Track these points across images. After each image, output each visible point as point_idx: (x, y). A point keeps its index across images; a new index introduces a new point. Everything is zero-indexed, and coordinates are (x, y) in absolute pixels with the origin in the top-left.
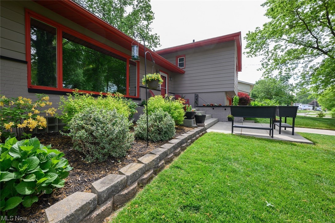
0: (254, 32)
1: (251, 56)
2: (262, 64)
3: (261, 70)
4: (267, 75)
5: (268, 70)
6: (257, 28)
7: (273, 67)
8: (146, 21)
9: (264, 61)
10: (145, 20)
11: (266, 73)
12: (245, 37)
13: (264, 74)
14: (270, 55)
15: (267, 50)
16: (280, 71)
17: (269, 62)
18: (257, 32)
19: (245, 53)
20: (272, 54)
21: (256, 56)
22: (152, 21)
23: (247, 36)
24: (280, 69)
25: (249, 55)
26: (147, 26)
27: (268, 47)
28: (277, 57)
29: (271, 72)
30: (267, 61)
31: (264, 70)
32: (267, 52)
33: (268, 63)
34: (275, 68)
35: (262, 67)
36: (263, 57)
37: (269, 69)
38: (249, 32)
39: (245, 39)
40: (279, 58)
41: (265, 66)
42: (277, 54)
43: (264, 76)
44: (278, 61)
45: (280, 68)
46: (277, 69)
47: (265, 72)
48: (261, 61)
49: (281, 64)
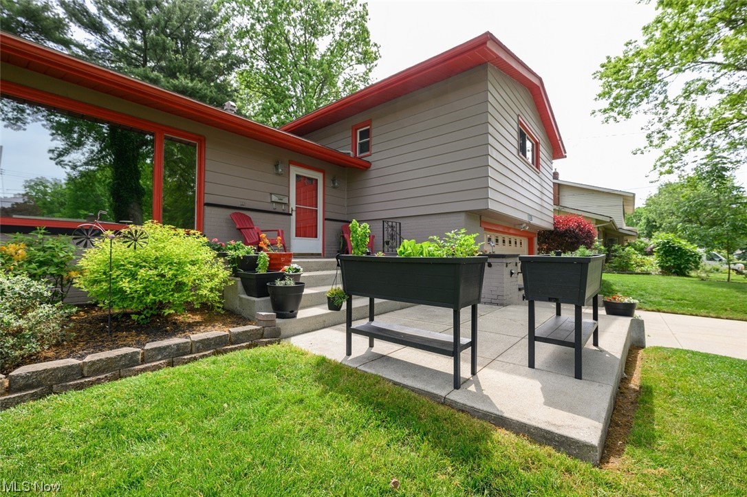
0: (621, 56)
1: (615, 119)
2: (649, 136)
3: (642, 153)
4: (668, 165)
5: (672, 152)
6: (627, 44)
7: (687, 144)
8: (363, 64)
9: (653, 129)
10: (359, 62)
11: (664, 161)
12: (597, 72)
13: (658, 164)
14: (673, 109)
15: (661, 98)
16: (709, 152)
17: (670, 129)
18: (631, 53)
19: (597, 113)
20: (678, 107)
21: (628, 116)
22: (375, 62)
23: (602, 70)
24: (709, 148)
25: (607, 115)
26: (366, 74)
27: (665, 91)
28: (697, 114)
29: (682, 158)
30: (662, 128)
31: (659, 153)
32: (663, 104)
33: (666, 132)
34: (692, 145)
35: (647, 143)
36: (650, 116)
37: (674, 148)
38: (608, 57)
39: (595, 77)
40: (703, 118)
41: (656, 142)
42: (694, 107)
43: (658, 168)
44: (699, 125)
45: (710, 143)
46: (698, 149)
47: (661, 158)
48: (642, 129)
49: (712, 133)
